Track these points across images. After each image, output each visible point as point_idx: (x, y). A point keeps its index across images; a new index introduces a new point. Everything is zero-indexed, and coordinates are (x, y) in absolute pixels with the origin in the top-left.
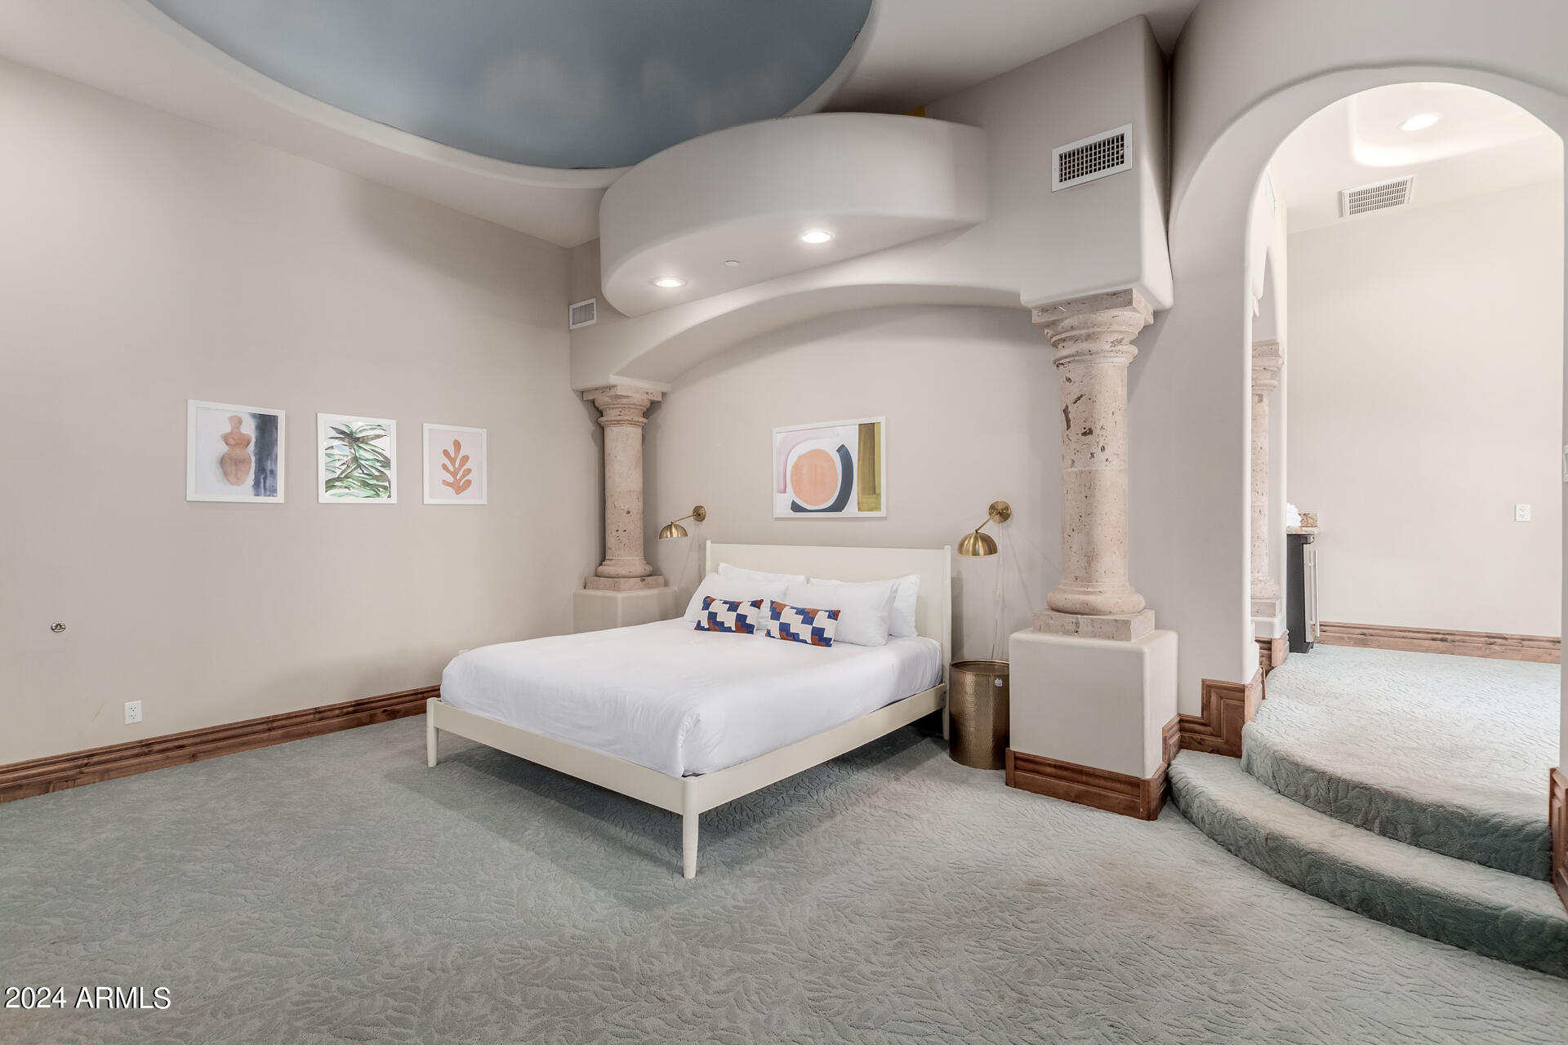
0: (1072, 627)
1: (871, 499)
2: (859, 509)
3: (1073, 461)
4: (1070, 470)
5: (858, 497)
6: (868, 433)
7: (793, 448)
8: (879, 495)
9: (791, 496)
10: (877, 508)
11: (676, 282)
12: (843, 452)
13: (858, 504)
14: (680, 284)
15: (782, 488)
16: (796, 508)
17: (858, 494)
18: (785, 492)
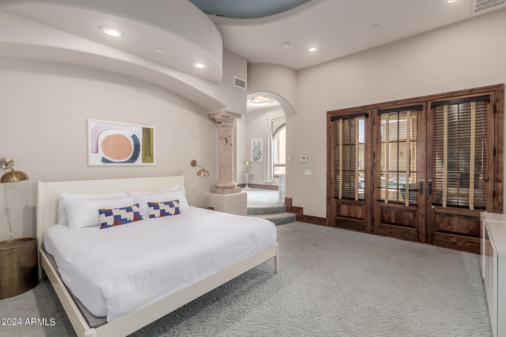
0: (232, 191)
1: (149, 158)
2: (143, 162)
3: (228, 151)
4: (227, 153)
5: (143, 157)
6: (147, 132)
7: (102, 132)
8: (152, 157)
9: (101, 154)
10: (152, 161)
11: (118, 33)
12: (134, 137)
13: (143, 160)
14: (119, 35)
15: (95, 150)
16: (104, 160)
17: (142, 156)
18: (97, 152)
